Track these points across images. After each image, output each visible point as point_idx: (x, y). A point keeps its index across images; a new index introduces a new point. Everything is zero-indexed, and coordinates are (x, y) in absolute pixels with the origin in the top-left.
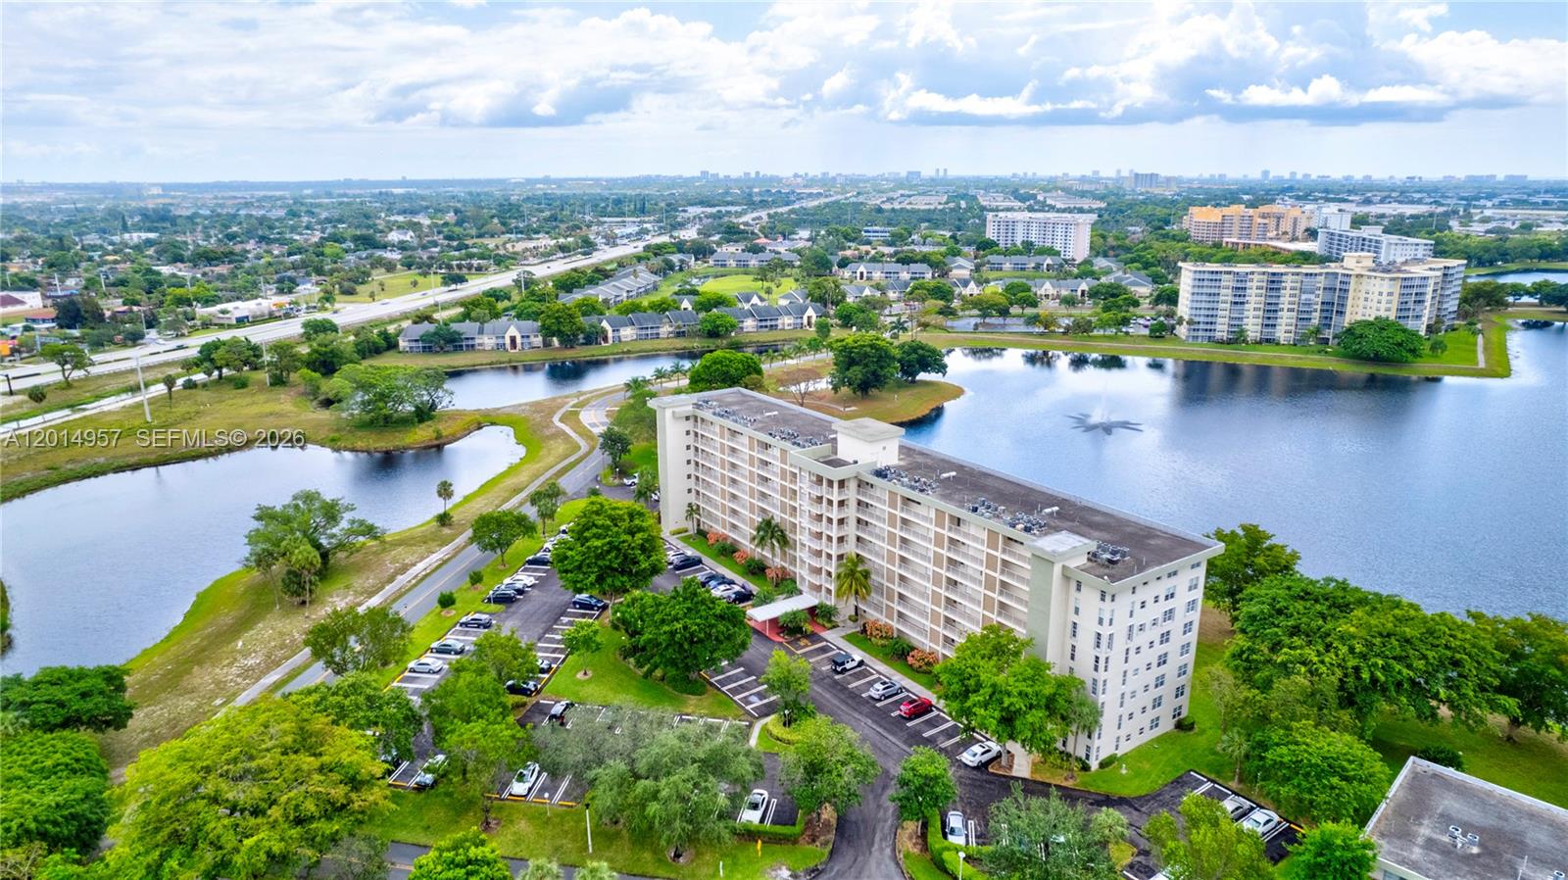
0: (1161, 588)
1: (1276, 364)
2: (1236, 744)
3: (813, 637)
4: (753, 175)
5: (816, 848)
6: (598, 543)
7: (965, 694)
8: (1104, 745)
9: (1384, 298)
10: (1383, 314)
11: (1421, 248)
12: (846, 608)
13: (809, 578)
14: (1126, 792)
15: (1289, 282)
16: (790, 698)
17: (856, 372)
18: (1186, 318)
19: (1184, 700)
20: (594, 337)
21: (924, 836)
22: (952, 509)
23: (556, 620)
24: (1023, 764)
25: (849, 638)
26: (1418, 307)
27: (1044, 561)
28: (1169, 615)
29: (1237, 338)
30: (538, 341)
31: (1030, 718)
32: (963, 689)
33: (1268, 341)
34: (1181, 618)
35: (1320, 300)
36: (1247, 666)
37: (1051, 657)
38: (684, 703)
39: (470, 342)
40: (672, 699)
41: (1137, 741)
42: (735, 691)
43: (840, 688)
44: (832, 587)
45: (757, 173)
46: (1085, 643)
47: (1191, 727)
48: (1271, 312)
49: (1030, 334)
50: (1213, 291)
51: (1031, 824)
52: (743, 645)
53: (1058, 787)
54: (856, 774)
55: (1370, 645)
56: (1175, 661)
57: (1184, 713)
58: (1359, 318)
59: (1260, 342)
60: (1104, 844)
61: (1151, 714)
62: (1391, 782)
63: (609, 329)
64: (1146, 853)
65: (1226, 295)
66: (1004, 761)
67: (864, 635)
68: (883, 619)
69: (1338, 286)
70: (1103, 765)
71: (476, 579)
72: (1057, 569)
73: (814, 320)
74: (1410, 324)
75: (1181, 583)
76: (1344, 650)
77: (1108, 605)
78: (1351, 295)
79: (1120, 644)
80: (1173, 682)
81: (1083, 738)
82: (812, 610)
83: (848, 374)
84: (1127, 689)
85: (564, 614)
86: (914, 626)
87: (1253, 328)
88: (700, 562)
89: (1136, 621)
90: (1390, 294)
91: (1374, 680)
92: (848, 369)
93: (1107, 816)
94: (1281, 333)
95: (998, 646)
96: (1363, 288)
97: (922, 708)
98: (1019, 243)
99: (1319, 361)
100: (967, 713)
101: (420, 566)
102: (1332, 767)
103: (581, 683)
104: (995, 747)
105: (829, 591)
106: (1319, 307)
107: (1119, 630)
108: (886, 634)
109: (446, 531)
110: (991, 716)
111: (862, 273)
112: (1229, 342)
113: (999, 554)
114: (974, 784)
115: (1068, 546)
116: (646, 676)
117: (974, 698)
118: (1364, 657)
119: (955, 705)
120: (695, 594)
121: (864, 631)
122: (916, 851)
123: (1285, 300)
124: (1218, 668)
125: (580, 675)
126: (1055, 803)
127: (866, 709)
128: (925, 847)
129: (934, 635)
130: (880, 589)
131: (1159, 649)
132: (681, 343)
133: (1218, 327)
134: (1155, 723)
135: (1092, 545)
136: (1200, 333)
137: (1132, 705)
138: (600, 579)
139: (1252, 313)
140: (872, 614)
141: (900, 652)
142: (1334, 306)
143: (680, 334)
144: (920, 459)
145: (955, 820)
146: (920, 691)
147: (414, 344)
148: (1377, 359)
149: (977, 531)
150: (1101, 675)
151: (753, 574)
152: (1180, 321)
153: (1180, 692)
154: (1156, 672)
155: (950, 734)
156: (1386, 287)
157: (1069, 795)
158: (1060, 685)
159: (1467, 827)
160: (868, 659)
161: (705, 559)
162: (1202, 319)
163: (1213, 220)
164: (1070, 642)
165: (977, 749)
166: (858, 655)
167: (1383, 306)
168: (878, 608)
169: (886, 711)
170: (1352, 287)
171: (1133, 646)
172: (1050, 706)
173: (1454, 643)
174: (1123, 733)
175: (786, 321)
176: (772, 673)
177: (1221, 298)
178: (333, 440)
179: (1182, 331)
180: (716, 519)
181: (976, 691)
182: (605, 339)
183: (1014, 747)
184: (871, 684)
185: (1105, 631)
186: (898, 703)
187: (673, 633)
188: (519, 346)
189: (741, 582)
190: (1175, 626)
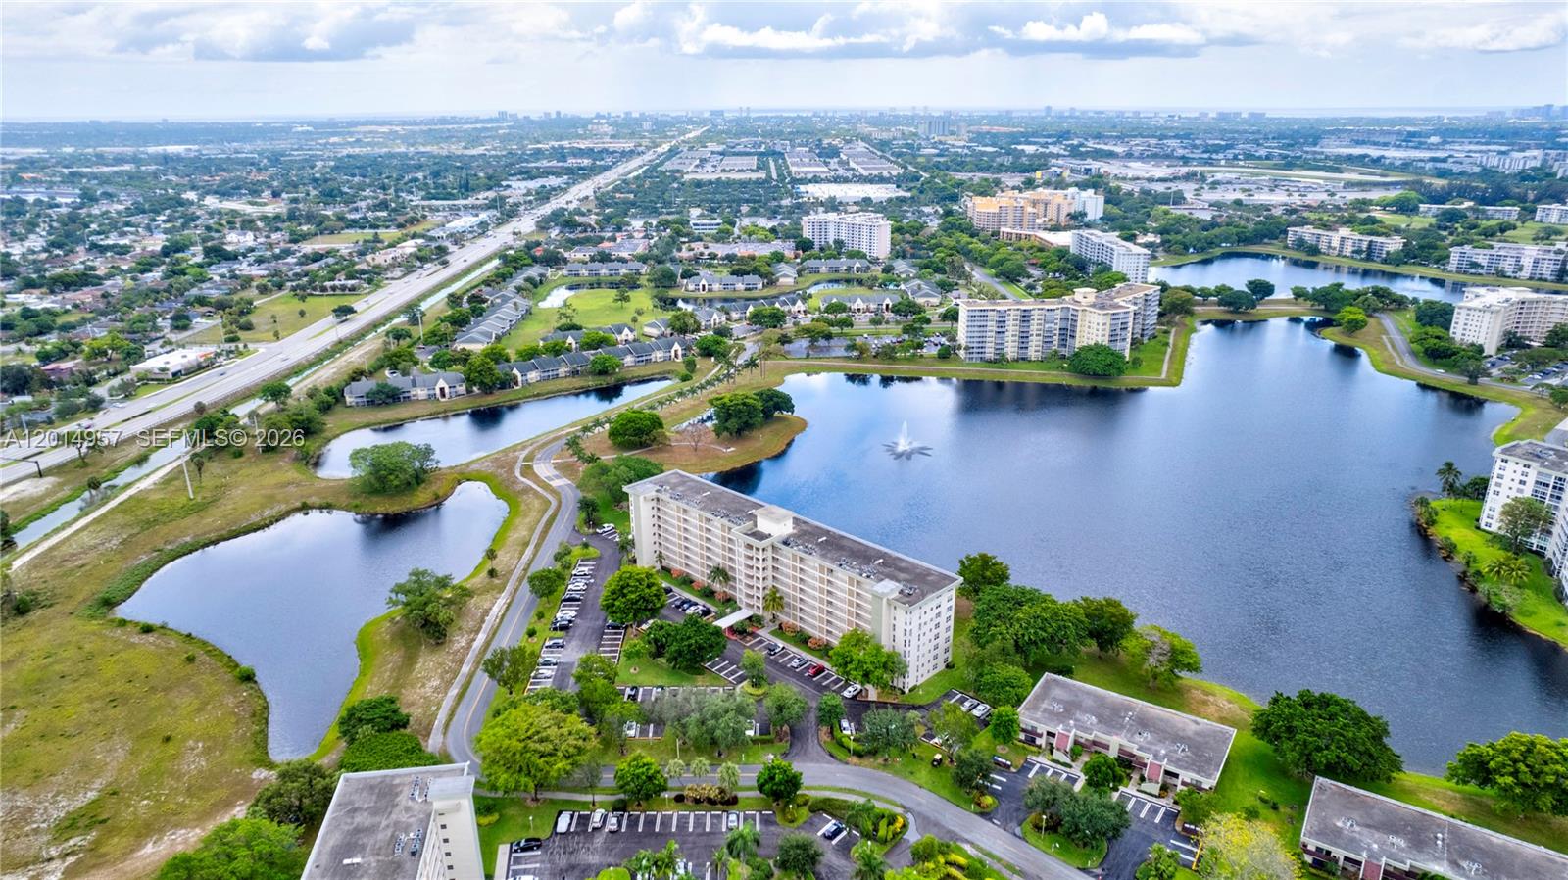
0: (934, 604)
1: (1028, 380)
2: (970, 675)
3: (753, 635)
4: (554, 116)
5: (783, 743)
6: (633, 596)
7: (846, 664)
8: (910, 682)
9: (1100, 327)
10: (1099, 340)
11: (1141, 257)
12: (768, 616)
13: (745, 600)
14: (922, 703)
15: (1035, 315)
16: (755, 673)
17: (733, 423)
18: (964, 344)
19: (949, 654)
20: (507, 383)
21: (831, 733)
22: (828, 565)
23: (601, 639)
24: (873, 694)
25: (773, 633)
26: (1123, 333)
27: (878, 597)
28: (938, 615)
29: (1000, 360)
30: (462, 389)
31: (876, 674)
32: (845, 663)
33: (1023, 359)
34: (944, 616)
35: (1058, 327)
36: (977, 638)
37: (884, 642)
38: (695, 681)
39: (406, 395)
40: (688, 679)
41: (927, 677)
42: (720, 671)
43: (774, 663)
44: (761, 605)
45: (558, 113)
46: (899, 634)
47: (953, 667)
48: (1024, 338)
49: (849, 358)
50: (982, 324)
51: (881, 720)
52: (724, 647)
53: (891, 704)
54: (800, 707)
55: (1029, 623)
56: (943, 636)
57: (950, 660)
58: (1085, 344)
59: (1017, 360)
60: (912, 726)
61: (933, 663)
62: (1033, 686)
63: (519, 375)
64: (930, 729)
65: (992, 326)
66: (864, 693)
67: (780, 631)
68: (791, 621)
69: (1070, 317)
70: (910, 691)
71: (541, 616)
72: (885, 600)
73: (680, 353)
74: (1118, 346)
75: (943, 600)
76: (1017, 626)
77: (909, 616)
78: (1079, 324)
79: (916, 633)
80: (943, 646)
81: (901, 679)
82: (750, 619)
83: (727, 425)
84: (920, 653)
85: (604, 633)
86: (809, 624)
87: (1011, 350)
88: (671, 591)
89: (923, 621)
90: (1104, 324)
91: (1030, 639)
92: (726, 421)
93: (912, 714)
94: (1033, 352)
95: (858, 639)
96: (1087, 319)
97: (821, 670)
98: (831, 243)
99: (1057, 376)
100: (848, 674)
101: (495, 609)
102: (1008, 683)
103: (633, 675)
104: (859, 687)
105: (758, 607)
106: (1058, 332)
107: (915, 627)
108: (793, 629)
109: (496, 581)
110: (859, 674)
111: (703, 286)
112: (995, 361)
113: (854, 589)
114: (851, 706)
115: (889, 588)
116: (674, 667)
117: (850, 667)
118: (1027, 629)
119: (841, 670)
120: (697, 622)
121: (781, 627)
122: (829, 740)
123: (1034, 328)
124: (962, 638)
125: (632, 671)
126: (890, 711)
127: (791, 673)
128: (833, 737)
129: (821, 630)
130: (789, 604)
131: (935, 632)
132: (578, 382)
133: (987, 350)
134: (935, 667)
135: (900, 586)
136: (975, 355)
137: (923, 660)
138: (635, 616)
139: (1011, 339)
140: (783, 618)
141: (803, 640)
142: (1067, 333)
143: (575, 373)
144: (804, 528)
145: (845, 724)
146: (817, 661)
147: (359, 400)
148: (1096, 376)
149: (843, 578)
150: (908, 648)
151: (707, 596)
152: (960, 347)
153: (946, 650)
154: (934, 642)
155: (837, 681)
156: (1101, 320)
157: (896, 707)
158: (889, 656)
159: (1059, 701)
160: (788, 646)
161: (675, 589)
162: (975, 345)
163: (992, 210)
164: (892, 633)
165: (850, 689)
166: (781, 644)
167: (1100, 333)
168: (788, 615)
169: (801, 674)
170: (1079, 318)
171: (921, 633)
172: (885, 666)
173: (1066, 618)
174: (919, 674)
175: (658, 355)
176: (745, 661)
177: (988, 329)
178: (356, 506)
179: (962, 353)
180: (675, 561)
181: (850, 663)
182: (517, 384)
183: (869, 687)
184: (791, 659)
185: (908, 628)
186: (807, 669)
187: (690, 645)
188: (447, 396)
189: (702, 603)
190: (942, 620)
